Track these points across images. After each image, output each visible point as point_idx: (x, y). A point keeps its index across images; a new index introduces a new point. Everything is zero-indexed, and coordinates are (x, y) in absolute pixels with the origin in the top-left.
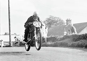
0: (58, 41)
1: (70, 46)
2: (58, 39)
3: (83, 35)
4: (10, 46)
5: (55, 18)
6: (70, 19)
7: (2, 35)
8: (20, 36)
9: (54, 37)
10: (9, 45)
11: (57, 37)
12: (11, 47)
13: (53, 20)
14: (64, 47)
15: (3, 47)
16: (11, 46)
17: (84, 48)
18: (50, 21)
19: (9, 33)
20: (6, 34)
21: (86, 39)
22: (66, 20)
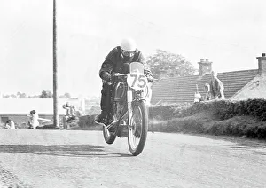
0: (176, 117)
1: (208, 132)
2: (178, 112)
3: (242, 102)
4: (53, 127)
5: (169, 56)
6: (210, 61)
7: (35, 97)
8: (80, 100)
9: (168, 107)
10: (52, 123)
11: (176, 106)
12: (58, 129)
13: (165, 60)
14: (194, 133)
15: (37, 128)
16: (58, 125)
17: (243, 137)
18: (157, 64)
19: (52, 93)
20: (44, 95)
21: (248, 114)
22: (199, 63)
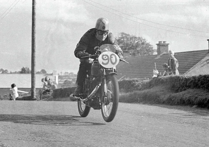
0: (137, 89)
1: (164, 103)
2: (139, 86)
3: (194, 77)
4: (31, 98)
5: (131, 38)
7: (15, 73)
8: (54, 76)
9: (130, 82)
10: (30, 95)
11: (137, 81)
12: (35, 100)
13: (129, 42)
15: (17, 99)
16: (35, 97)
17: (195, 106)
19: (30, 69)
20: (23, 71)
21: (199, 87)
